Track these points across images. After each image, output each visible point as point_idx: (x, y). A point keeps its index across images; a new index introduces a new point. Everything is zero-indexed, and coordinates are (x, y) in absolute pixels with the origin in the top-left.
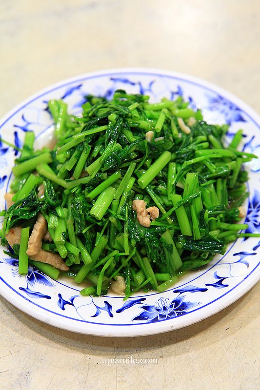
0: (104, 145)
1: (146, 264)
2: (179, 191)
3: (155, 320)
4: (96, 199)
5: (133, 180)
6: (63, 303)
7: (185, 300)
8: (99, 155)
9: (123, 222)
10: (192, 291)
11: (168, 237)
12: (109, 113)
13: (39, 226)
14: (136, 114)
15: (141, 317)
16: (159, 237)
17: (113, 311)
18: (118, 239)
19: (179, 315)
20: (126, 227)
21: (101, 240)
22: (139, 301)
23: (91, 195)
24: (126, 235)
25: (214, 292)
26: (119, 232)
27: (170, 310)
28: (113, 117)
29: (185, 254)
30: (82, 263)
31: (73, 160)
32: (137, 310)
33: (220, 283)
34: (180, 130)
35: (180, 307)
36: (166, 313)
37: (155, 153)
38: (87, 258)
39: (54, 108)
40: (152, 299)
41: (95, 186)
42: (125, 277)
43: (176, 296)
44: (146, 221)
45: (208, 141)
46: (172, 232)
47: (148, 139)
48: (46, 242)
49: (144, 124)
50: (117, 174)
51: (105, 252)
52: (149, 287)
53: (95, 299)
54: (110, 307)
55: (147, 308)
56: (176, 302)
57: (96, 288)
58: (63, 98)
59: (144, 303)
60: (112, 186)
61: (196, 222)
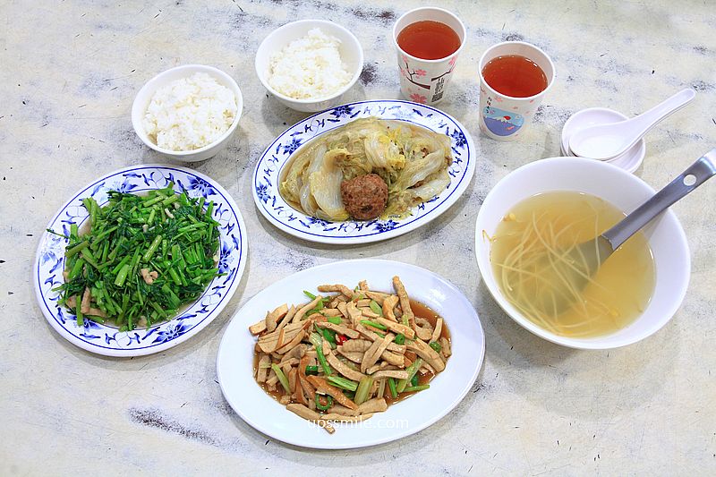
0: (118, 238)
1: (157, 306)
2: (170, 258)
3: (166, 341)
4: (118, 273)
5: (140, 257)
6: (108, 339)
7: (184, 324)
8: (115, 246)
9: (136, 285)
10: (188, 317)
11: (166, 288)
12: (118, 217)
13: (86, 294)
14: (135, 215)
15: (157, 340)
16: (160, 289)
17: (140, 339)
18: (135, 295)
19: (180, 335)
20: (138, 287)
21: (126, 298)
22: (156, 330)
23: (114, 272)
24: (139, 292)
25: (201, 316)
26: (135, 290)
27: (174, 333)
28: (120, 220)
29: (181, 296)
30: (117, 313)
31: (100, 251)
32: (155, 336)
33: (204, 309)
34: (167, 217)
35: (181, 330)
36: (172, 335)
37: (151, 238)
38: (120, 310)
39: (87, 204)
40: (164, 327)
41: (116, 266)
42: (146, 316)
43: (177, 323)
44: (150, 281)
45: (188, 219)
46: (168, 284)
47: (145, 231)
48: (93, 303)
49: (141, 220)
50: (128, 257)
51: (131, 304)
52: (162, 319)
53: (129, 333)
54: (138, 336)
55: (161, 333)
56: (178, 326)
57: (128, 325)
58: (92, 195)
59: (160, 330)
60: (126, 263)
61: (183, 275)
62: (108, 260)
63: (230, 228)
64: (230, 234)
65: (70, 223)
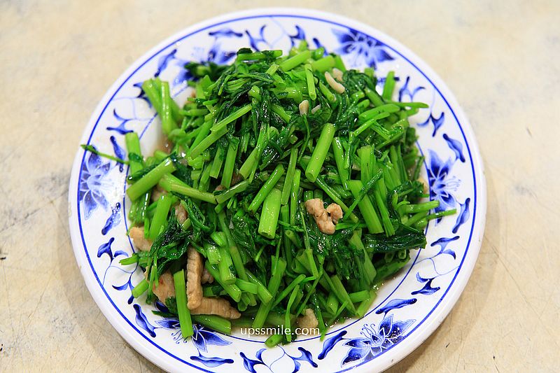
1: (337, 284)
3: (369, 357)
5: (298, 173)
7: (395, 321)
9: (301, 235)
10: (398, 306)
11: (357, 242)
13: (194, 266)
15: (351, 358)
16: (347, 244)
17: (315, 358)
18: (300, 258)
19: (395, 342)
20: (307, 239)
21: (278, 266)
24: (309, 251)
25: (425, 301)
26: (298, 249)
27: (382, 339)
29: (377, 258)
31: (218, 162)
33: (428, 287)
35: (392, 332)
36: (379, 344)
37: (316, 130)
40: (354, 330)
42: (314, 308)
43: (380, 318)
44: (328, 225)
46: (360, 232)
50: (279, 171)
52: (346, 315)
55: (352, 343)
56: (385, 326)
60: (275, 187)
61: (385, 212)
62: (237, 179)
63: (437, 122)
64: (440, 133)
65: (123, 132)
